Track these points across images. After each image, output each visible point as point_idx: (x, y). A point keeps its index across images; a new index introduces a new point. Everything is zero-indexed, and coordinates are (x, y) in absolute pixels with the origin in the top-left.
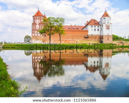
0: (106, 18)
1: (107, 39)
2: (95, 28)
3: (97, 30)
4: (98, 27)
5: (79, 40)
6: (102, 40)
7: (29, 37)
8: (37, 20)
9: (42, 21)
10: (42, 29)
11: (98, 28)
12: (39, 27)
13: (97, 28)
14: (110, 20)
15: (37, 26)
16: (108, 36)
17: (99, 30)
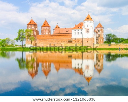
1: (87, 42)
5: (63, 44)
8: (29, 28)
9: (33, 28)
11: (81, 32)
12: (31, 33)
16: (88, 39)
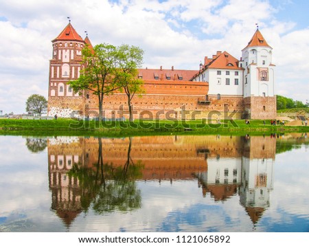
0: (259, 49)
1: (262, 107)
2: (228, 77)
3: (232, 82)
4: (237, 73)
6: (246, 109)
7: (42, 99)
8: (64, 51)
9: (79, 53)
10: (79, 77)
11: (237, 77)
12: (71, 71)
13: (232, 76)
14: (268, 54)
15: (66, 69)
16: (265, 100)
17: (240, 82)
